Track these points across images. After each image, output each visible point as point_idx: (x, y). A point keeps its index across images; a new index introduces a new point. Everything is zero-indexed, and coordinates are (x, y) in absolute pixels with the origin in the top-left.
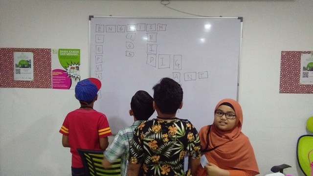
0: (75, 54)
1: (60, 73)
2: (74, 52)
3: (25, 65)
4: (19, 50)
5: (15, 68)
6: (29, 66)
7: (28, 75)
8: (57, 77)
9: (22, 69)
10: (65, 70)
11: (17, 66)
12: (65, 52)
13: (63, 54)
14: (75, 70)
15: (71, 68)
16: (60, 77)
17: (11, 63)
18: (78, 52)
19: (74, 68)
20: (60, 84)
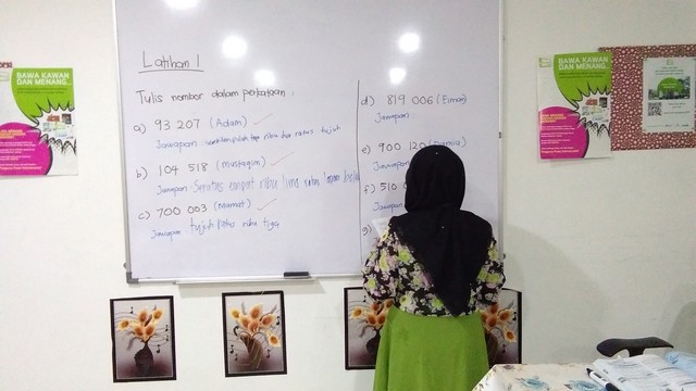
0: (59, 82)
1: (20, 133)
2: (55, 75)
8: (11, 144)
10: (34, 125)
12: (30, 75)
13: (26, 81)
14: (61, 123)
15: (50, 119)
16: (19, 144)
18: (67, 75)
19: (57, 119)
20: (20, 161)
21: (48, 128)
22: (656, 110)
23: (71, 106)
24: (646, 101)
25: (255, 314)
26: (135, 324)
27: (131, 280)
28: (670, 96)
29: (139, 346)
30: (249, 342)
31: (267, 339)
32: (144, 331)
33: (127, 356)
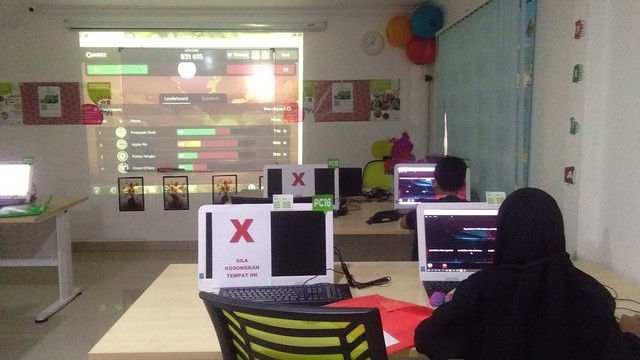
4: (43, 84)
6: (56, 101)
9: (48, 105)
10: (96, 104)
11: (42, 102)
17: (36, 98)
18: (108, 85)
19: (105, 102)
22: (337, 104)
24: (333, 100)
25: (176, 185)
26: (128, 188)
27: (127, 170)
28: (343, 98)
29: (129, 197)
30: (173, 196)
31: (181, 195)
32: (131, 191)
33: (125, 201)
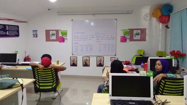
1: (61, 37)
3: (53, 35)
4: (51, 30)
5: (50, 36)
6: (55, 35)
7: (54, 38)
9: (53, 36)
11: (51, 35)
12: (63, 31)
16: (61, 39)
17: (49, 34)
20: (61, 41)
21: (64, 37)
22: (135, 37)
23: (67, 35)
24: (134, 35)
25: (86, 59)
26: (73, 60)
27: (73, 55)
28: (137, 35)
29: (73, 62)
30: (85, 63)
31: (87, 62)
32: (74, 61)
33: (72, 63)
